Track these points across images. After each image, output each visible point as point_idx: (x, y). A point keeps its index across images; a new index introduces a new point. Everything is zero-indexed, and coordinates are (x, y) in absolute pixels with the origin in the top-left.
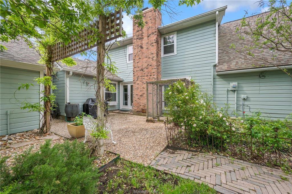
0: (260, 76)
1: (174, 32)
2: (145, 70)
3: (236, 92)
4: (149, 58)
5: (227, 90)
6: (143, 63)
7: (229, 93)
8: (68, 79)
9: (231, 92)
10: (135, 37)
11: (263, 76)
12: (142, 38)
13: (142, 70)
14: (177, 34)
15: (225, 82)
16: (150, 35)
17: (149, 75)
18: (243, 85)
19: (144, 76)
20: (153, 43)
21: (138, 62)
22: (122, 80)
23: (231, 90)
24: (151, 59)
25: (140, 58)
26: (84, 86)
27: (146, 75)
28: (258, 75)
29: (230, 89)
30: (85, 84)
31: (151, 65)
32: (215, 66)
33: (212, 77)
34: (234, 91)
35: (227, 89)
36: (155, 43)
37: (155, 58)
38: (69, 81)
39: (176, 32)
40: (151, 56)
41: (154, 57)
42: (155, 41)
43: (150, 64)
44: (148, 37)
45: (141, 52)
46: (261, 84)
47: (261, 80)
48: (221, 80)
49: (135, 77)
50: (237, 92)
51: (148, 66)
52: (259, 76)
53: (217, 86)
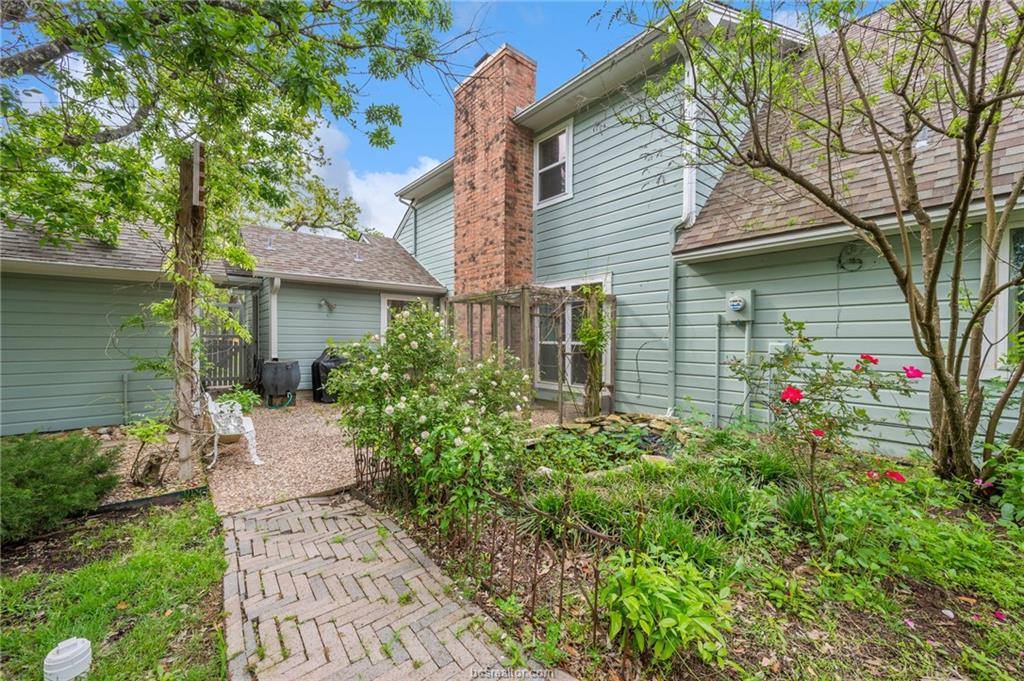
0: (840, 261)
1: (566, 122)
2: (480, 258)
3: (748, 327)
4: (488, 219)
5: (716, 321)
6: (475, 235)
7: (726, 335)
8: (276, 296)
9: (733, 331)
10: (460, 157)
11: (853, 261)
12: (474, 157)
13: (473, 258)
14: (574, 126)
15: (713, 291)
16: (491, 144)
17: (488, 272)
18: (778, 302)
19: (477, 278)
20: (496, 170)
21: (464, 235)
22: (445, 291)
23: (734, 323)
24: (492, 223)
25: (469, 222)
26: (324, 315)
27: (481, 274)
28: (832, 259)
29: (729, 316)
30: (325, 308)
31: (491, 243)
32: (681, 229)
33: (669, 273)
34: (741, 325)
35: (720, 317)
36: (502, 167)
37: (501, 219)
38: (278, 302)
39: (572, 119)
40: (492, 214)
41: (498, 215)
42: (502, 163)
43: (490, 239)
44: (487, 150)
45: (470, 202)
46: (847, 297)
47: (847, 279)
48: (701, 281)
49: (459, 281)
50: (753, 330)
51: (485, 244)
52: (836, 263)
53: (689, 306)
